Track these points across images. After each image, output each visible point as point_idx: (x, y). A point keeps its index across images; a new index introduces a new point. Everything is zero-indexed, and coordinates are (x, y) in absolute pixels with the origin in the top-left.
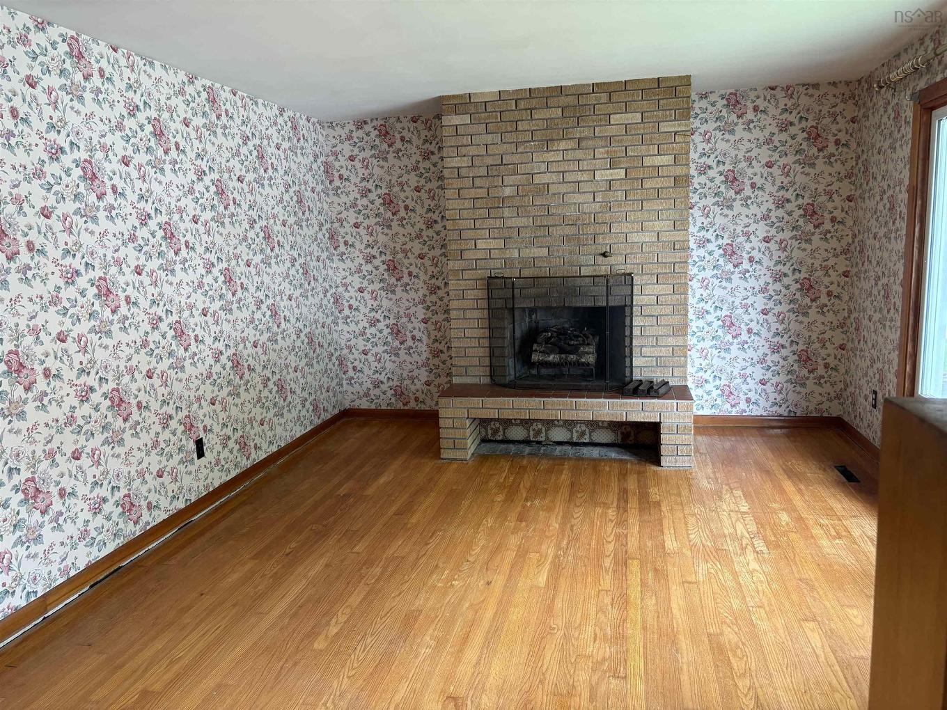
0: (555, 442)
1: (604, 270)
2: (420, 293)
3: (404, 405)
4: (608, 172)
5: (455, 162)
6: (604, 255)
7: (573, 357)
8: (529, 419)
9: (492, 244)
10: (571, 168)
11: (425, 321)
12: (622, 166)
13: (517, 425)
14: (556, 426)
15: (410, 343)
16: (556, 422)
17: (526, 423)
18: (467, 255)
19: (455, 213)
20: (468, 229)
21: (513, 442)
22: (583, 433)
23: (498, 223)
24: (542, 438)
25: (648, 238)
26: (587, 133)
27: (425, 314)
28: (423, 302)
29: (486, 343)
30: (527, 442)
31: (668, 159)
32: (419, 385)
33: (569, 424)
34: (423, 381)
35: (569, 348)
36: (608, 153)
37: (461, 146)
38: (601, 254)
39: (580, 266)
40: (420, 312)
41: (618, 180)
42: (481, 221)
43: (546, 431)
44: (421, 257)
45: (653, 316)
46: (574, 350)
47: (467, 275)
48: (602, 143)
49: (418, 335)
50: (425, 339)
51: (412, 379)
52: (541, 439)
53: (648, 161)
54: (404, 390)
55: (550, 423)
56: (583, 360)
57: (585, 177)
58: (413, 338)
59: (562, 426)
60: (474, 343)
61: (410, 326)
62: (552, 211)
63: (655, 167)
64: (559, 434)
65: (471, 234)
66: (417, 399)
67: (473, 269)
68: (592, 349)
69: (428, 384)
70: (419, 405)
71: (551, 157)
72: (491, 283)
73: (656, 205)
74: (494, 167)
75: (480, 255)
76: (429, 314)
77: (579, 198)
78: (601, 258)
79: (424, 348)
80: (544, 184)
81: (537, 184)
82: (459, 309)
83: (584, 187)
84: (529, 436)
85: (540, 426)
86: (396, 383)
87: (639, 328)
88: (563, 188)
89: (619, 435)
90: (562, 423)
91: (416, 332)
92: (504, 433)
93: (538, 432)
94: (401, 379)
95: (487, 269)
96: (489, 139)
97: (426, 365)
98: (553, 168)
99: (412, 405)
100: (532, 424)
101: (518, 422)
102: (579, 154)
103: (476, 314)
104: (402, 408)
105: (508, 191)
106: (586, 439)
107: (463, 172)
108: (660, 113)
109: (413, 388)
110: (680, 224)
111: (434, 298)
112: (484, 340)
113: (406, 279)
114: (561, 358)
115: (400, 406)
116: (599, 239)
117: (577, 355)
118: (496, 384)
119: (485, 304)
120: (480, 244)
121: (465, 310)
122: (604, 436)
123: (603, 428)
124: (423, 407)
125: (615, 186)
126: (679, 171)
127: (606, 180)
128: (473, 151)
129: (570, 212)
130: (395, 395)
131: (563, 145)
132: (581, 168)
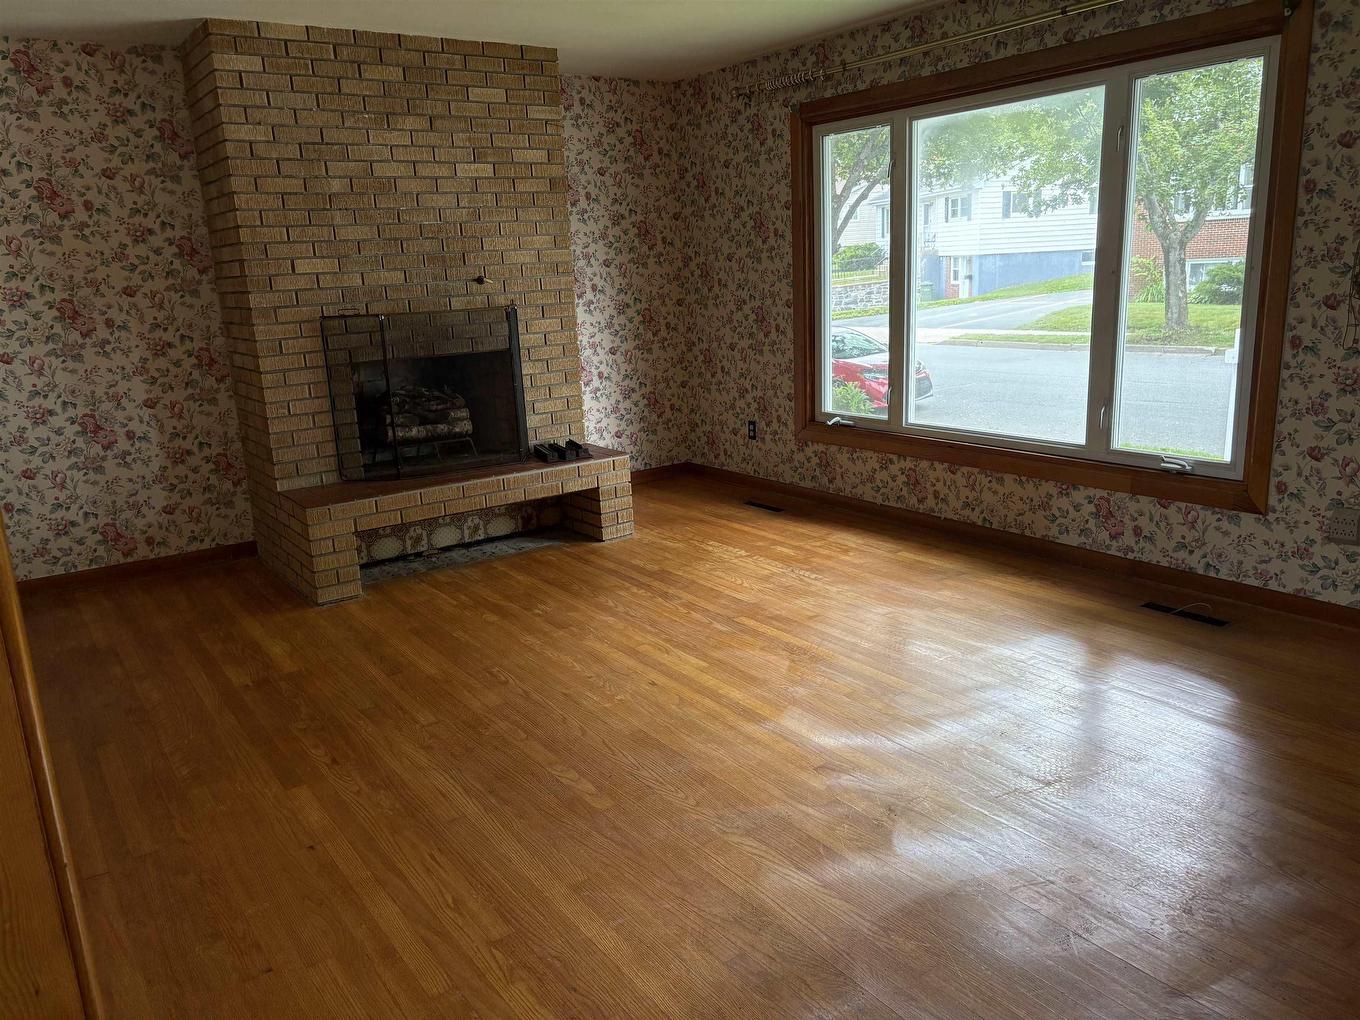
0: (439, 549)
1: (480, 301)
2: (135, 356)
3: (125, 555)
4: (473, 166)
5: (244, 133)
6: (480, 281)
7: (442, 428)
8: (402, 524)
9: (320, 266)
10: (425, 157)
11: (150, 404)
12: (490, 160)
13: (386, 536)
14: (441, 526)
15: (123, 444)
16: (441, 520)
17: (400, 530)
18: (281, 284)
19: (254, 216)
20: (280, 243)
21: (382, 562)
22: (476, 528)
23: (326, 234)
24: (423, 547)
25: (525, 257)
26: (440, 109)
27: (148, 392)
28: (142, 369)
29: (327, 420)
30: (402, 558)
31: (540, 155)
32: (151, 516)
33: (458, 519)
34: (158, 508)
35: (431, 416)
36: (469, 139)
37: (252, 107)
38: (474, 280)
39: (450, 297)
40: (139, 389)
41: (485, 178)
42: (299, 229)
43: (429, 536)
44: (129, 292)
45: (541, 360)
46: (442, 417)
47: (285, 315)
48: (462, 125)
49: (138, 428)
50: (154, 435)
51: (137, 508)
52: (422, 549)
53: (519, 156)
54: (122, 530)
55: (431, 524)
56: (457, 430)
57: (444, 171)
58: (130, 435)
59: (449, 525)
60: (307, 422)
61: (120, 416)
62: (405, 217)
63: (527, 163)
64: (446, 537)
65: (284, 250)
66: (150, 541)
67: (293, 306)
68: (464, 413)
69: (169, 510)
70: (156, 550)
71: (394, 138)
72: (325, 327)
73: (535, 215)
74: (311, 147)
75: (302, 284)
76: (157, 391)
77: (440, 201)
78: (475, 286)
79: (155, 450)
80: (390, 178)
81: (379, 177)
82: (275, 372)
83: (444, 186)
84: (405, 548)
85: (419, 531)
86: (103, 520)
87: (529, 377)
88: (414, 186)
89: (520, 521)
90: (448, 520)
91: (134, 426)
92: (369, 552)
93: (418, 540)
94: (114, 511)
95: (317, 305)
96: (298, 100)
97: (160, 479)
98: (400, 154)
99: (143, 552)
100: (408, 531)
101: (388, 531)
102: (433, 138)
103: (305, 377)
104: (122, 561)
105: (336, 186)
106: (481, 536)
107: (260, 150)
108: (527, 93)
109: (140, 523)
110: (561, 240)
111: (162, 363)
112: (323, 416)
113: (102, 333)
114: (427, 432)
115: (118, 558)
116: (469, 259)
117: (449, 424)
118: (349, 481)
119: (320, 360)
120: (302, 266)
121: (284, 371)
122: (501, 527)
123: (499, 515)
124: (163, 552)
125: (484, 186)
126: (556, 171)
127: (471, 178)
128: (274, 117)
129: (429, 221)
130: (104, 542)
131: (410, 123)
132: (437, 159)
